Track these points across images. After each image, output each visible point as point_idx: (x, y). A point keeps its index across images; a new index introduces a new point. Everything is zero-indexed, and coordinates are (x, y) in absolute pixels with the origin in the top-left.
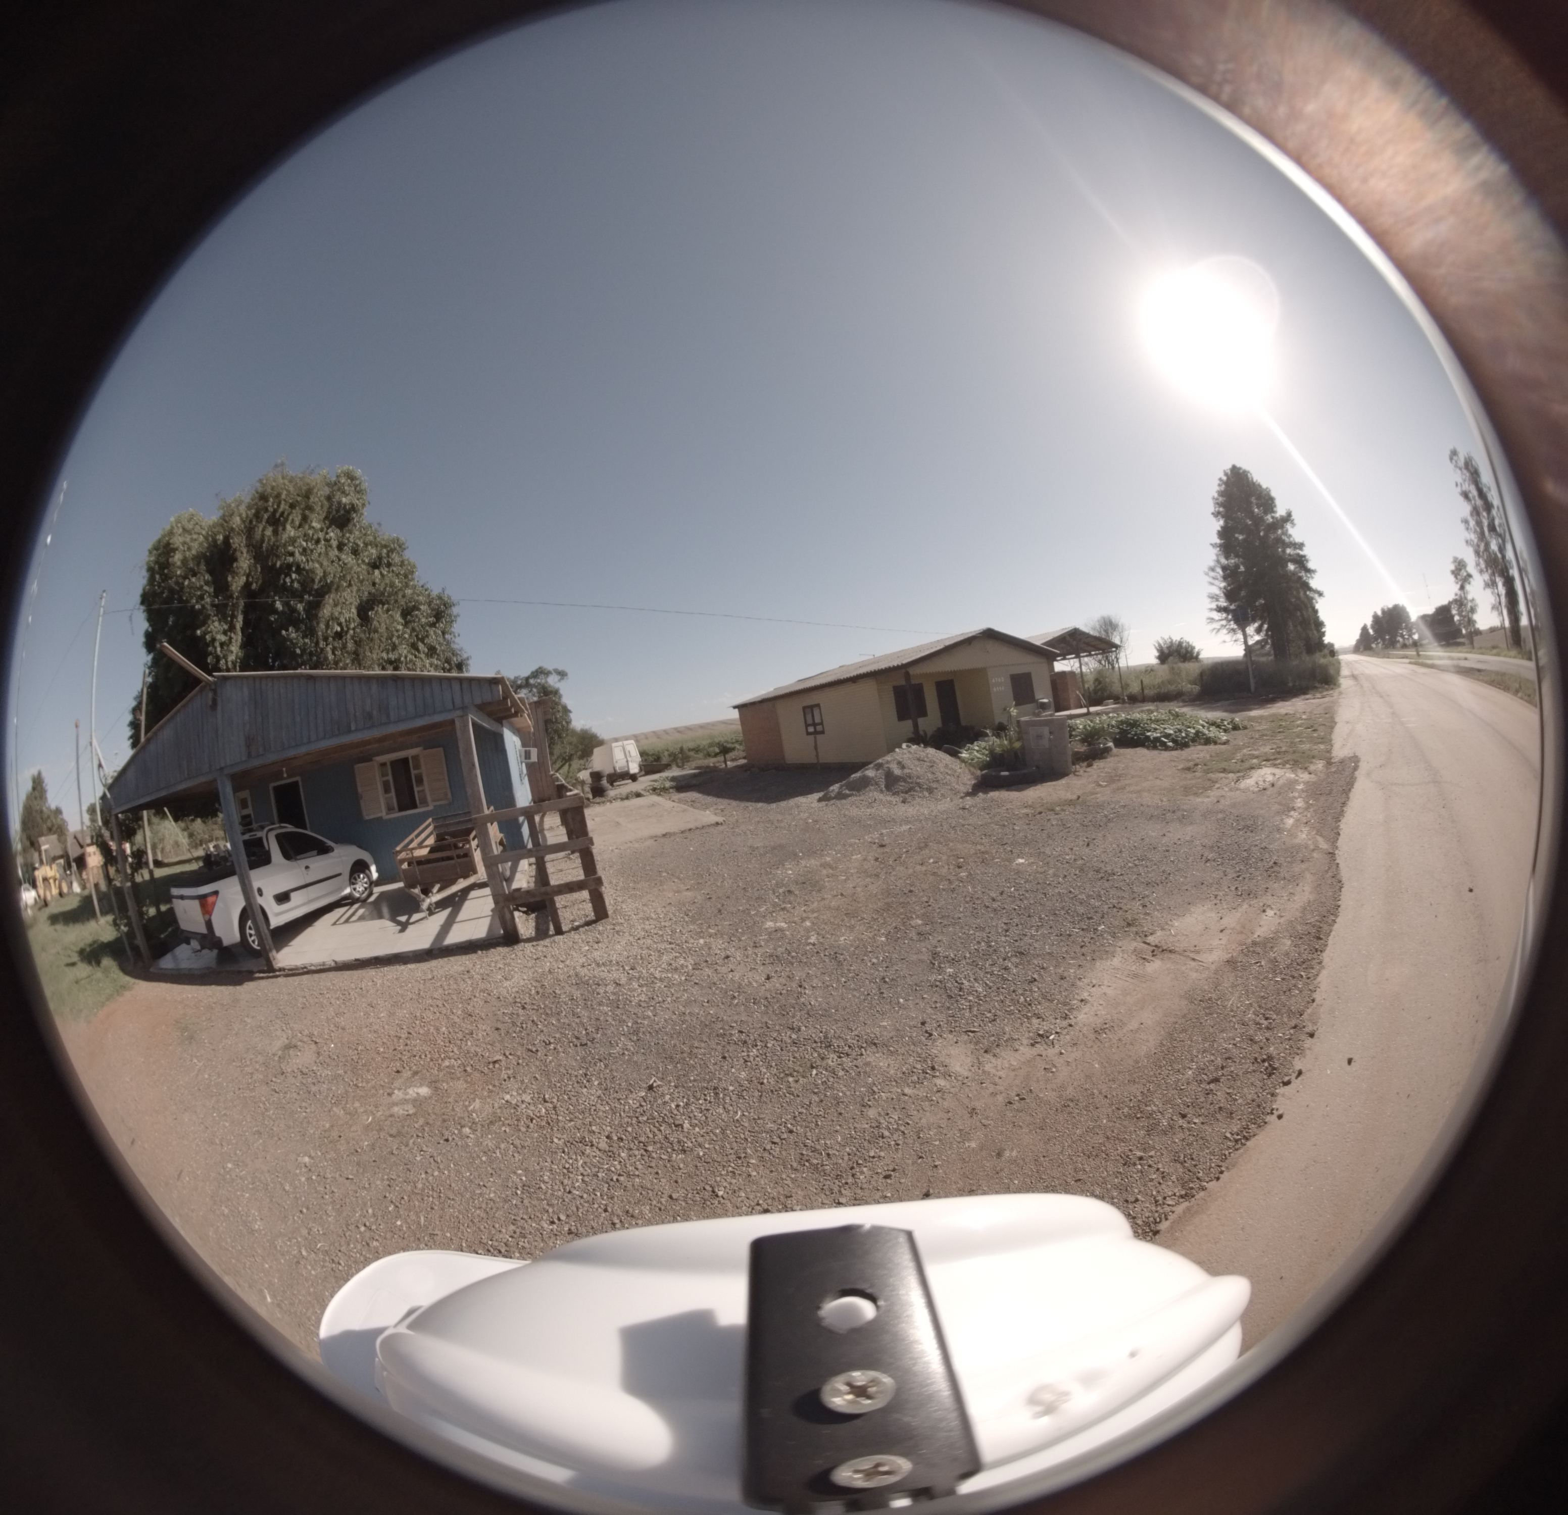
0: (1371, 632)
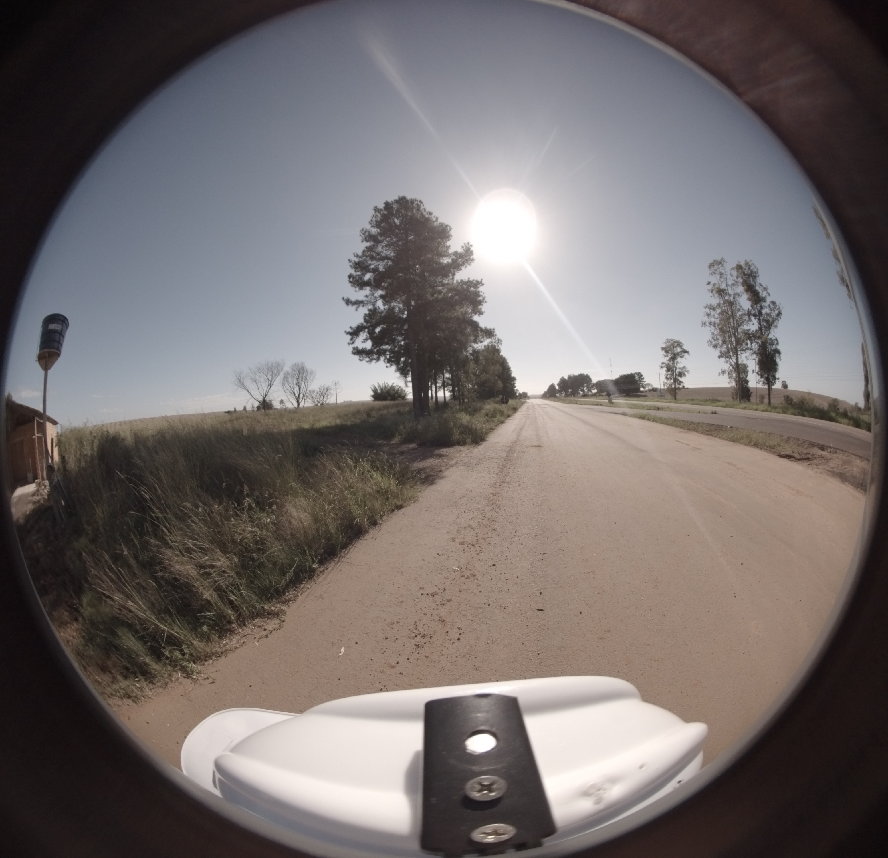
0: (557, 387)
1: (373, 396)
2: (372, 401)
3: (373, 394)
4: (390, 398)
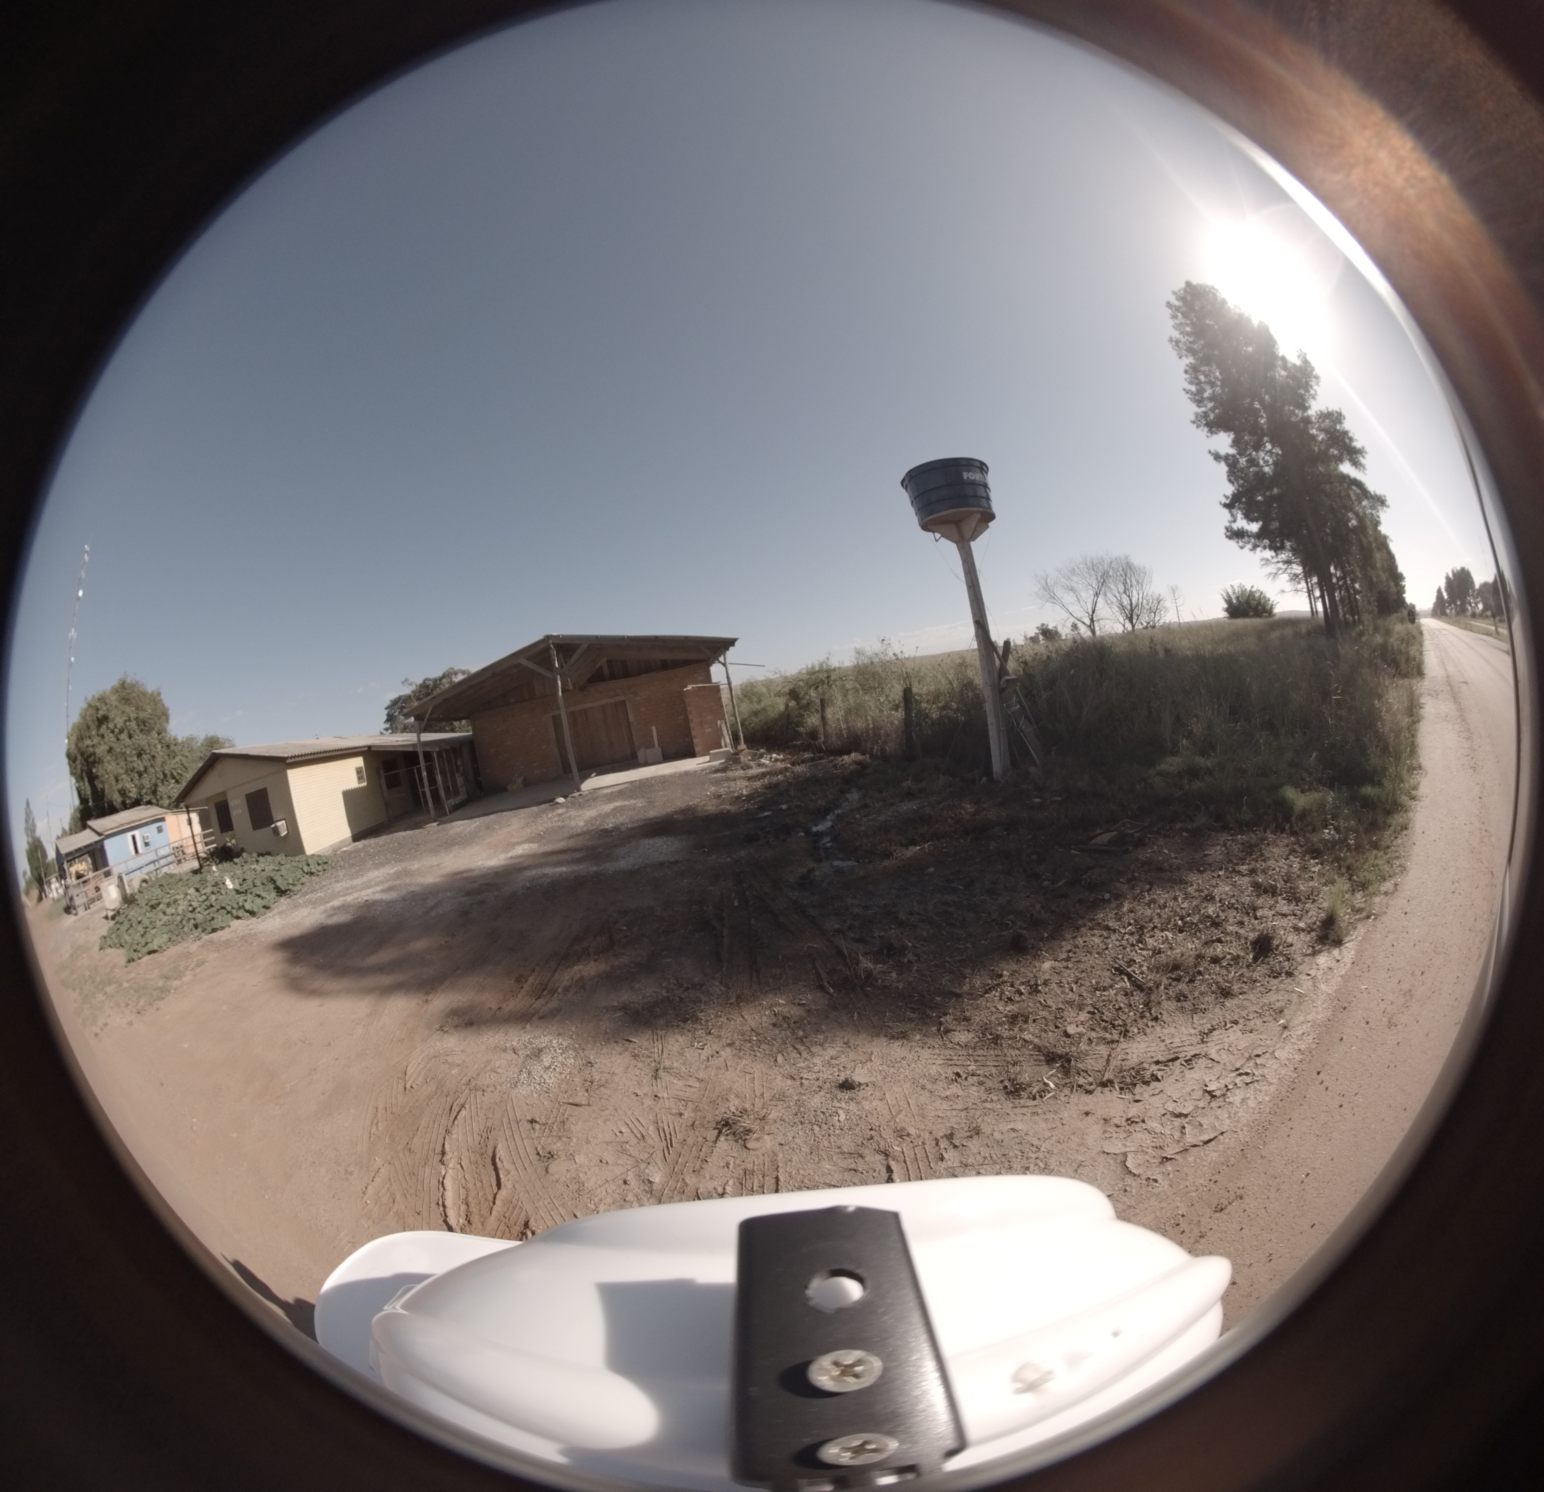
1: (1227, 610)
2: (1226, 620)
3: (1226, 606)
4: (1252, 613)
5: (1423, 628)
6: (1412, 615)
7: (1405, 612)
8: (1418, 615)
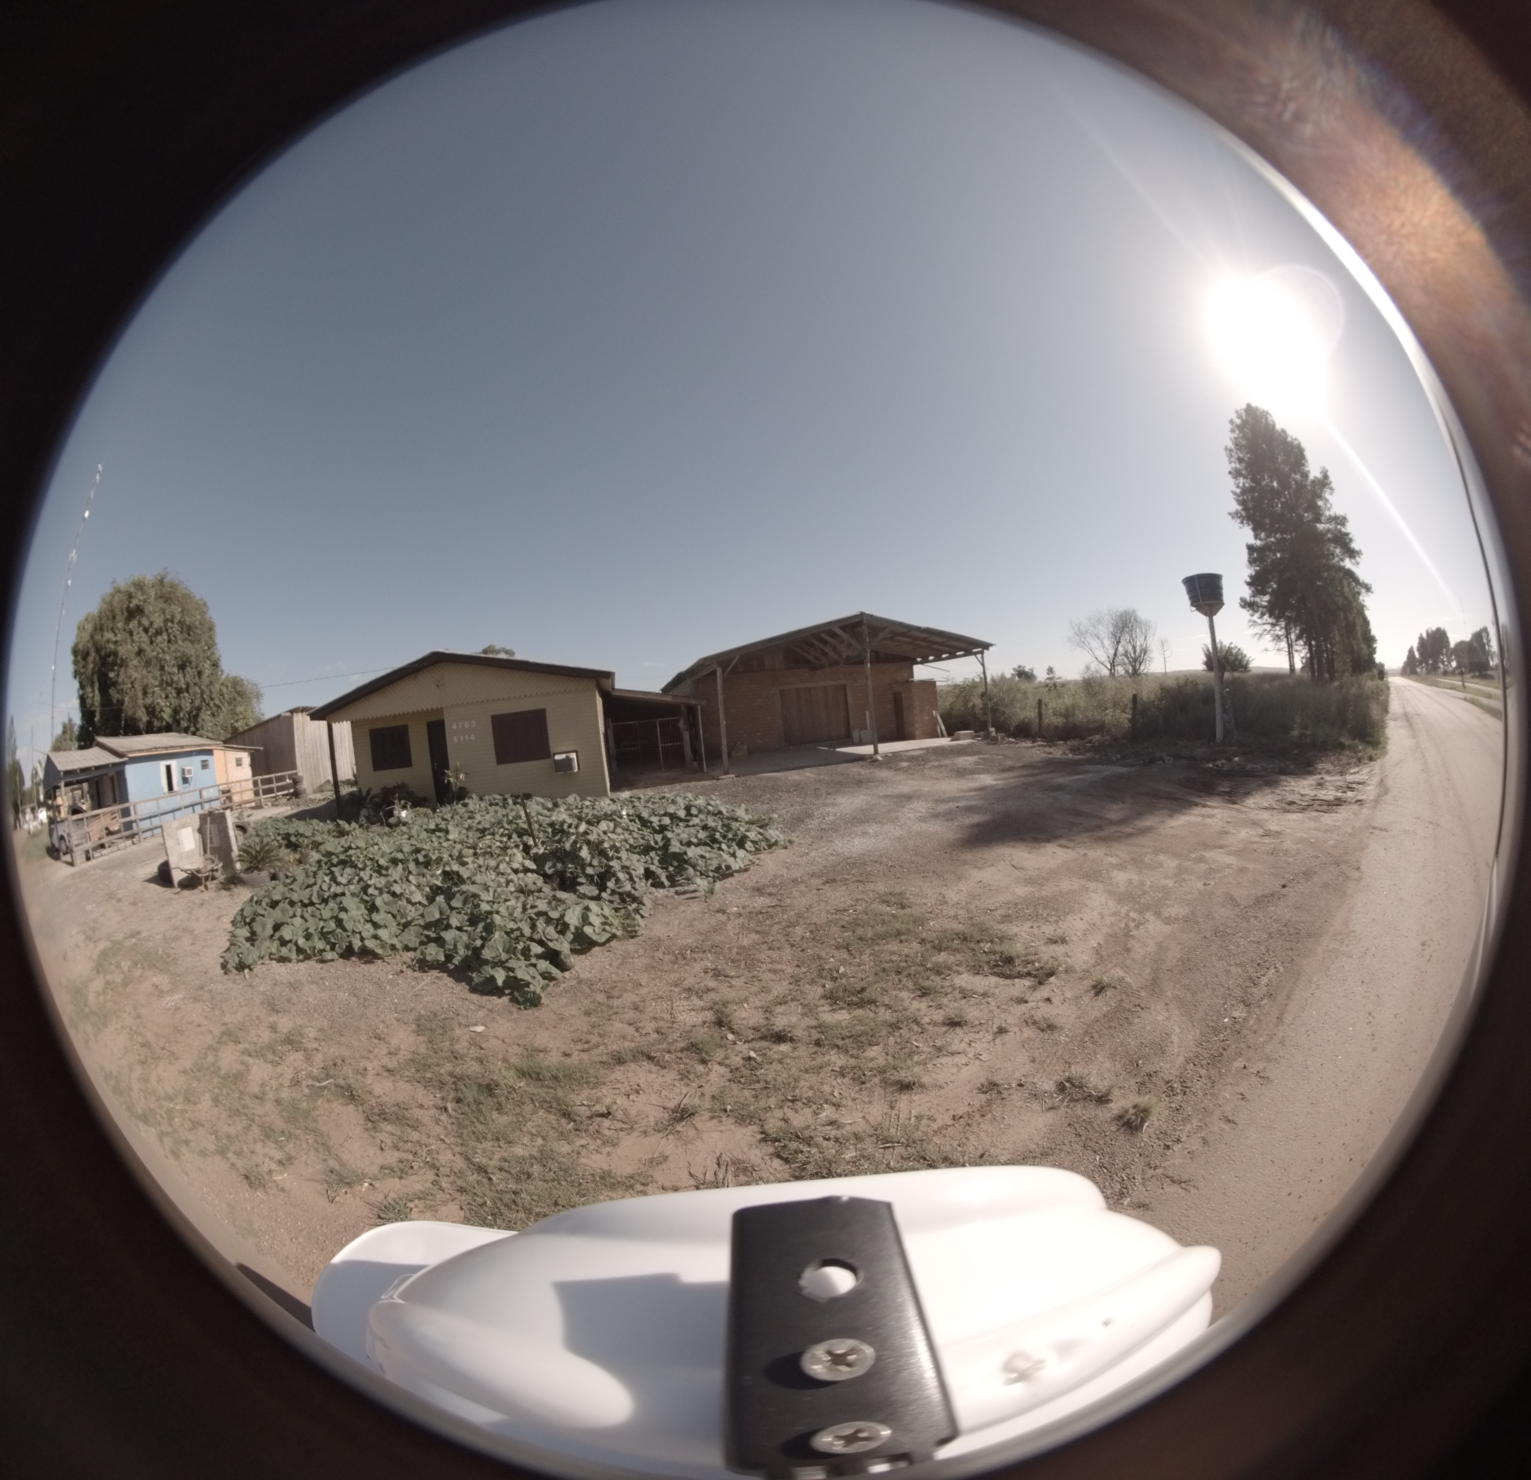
0: (1417, 654)
1: (1206, 663)
2: (1205, 673)
3: (1205, 659)
4: (1229, 668)
5: (1390, 685)
6: (1381, 673)
7: (1376, 672)
8: (1386, 674)
